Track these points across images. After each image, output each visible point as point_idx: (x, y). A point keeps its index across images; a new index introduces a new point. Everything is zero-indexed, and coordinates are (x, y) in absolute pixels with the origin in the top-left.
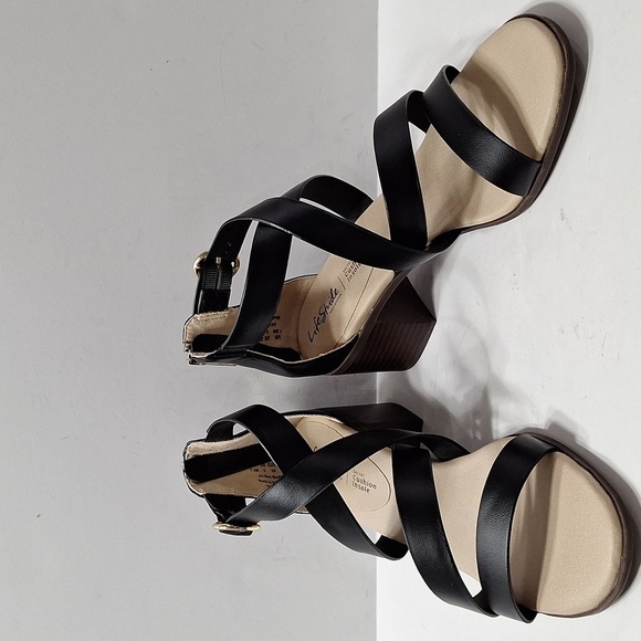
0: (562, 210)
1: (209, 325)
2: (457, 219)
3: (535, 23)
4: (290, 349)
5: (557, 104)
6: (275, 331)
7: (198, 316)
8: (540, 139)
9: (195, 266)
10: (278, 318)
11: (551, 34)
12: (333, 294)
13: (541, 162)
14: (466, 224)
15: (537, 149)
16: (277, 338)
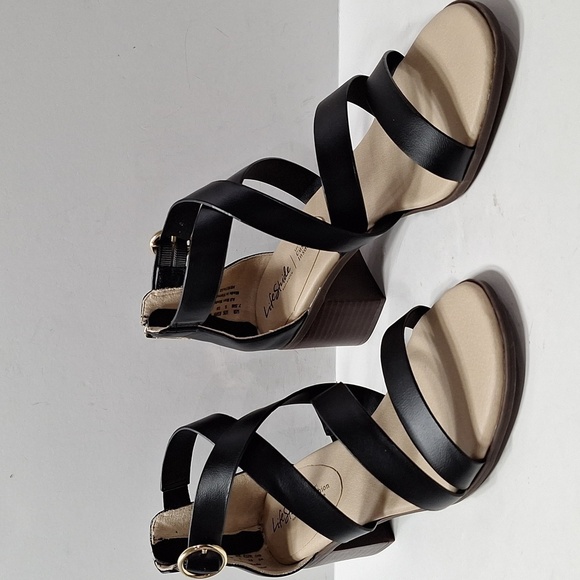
0: (494, 195)
1: (166, 300)
2: (399, 202)
3: (468, 9)
4: (248, 324)
5: (487, 90)
6: (233, 306)
7: (156, 292)
8: (473, 126)
9: (151, 244)
10: (237, 293)
11: (482, 20)
12: (285, 273)
13: (474, 148)
14: (407, 206)
15: (470, 134)
16: (235, 312)
